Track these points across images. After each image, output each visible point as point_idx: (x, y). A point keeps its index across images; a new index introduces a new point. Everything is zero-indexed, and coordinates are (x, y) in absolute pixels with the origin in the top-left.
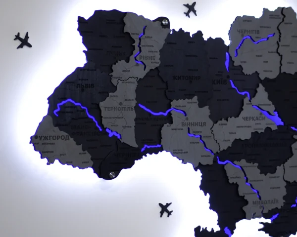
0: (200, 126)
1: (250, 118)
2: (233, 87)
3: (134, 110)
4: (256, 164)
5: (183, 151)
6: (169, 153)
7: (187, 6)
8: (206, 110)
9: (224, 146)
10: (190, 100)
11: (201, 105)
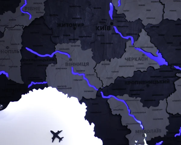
0: (83, 65)
1: (133, 59)
2: (117, 31)
3: (20, 53)
4: (139, 99)
5: (67, 87)
6: (55, 89)
8: (89, 52)
9: (107, 83)
10: (73, 44)
11: (83, 48)
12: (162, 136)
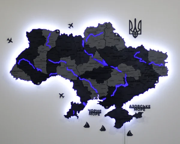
0: (71, 66)
1: (92, 63)
2: (86, 52)
3: (46, 62)
4: (95, 80)
5: (65, 75)
6: (60, 76)
7: (69, 25)
8: (74, 61)
9: (81, 73)
10: (67, 58)
11: (72, 59)
12: (105, 96)
